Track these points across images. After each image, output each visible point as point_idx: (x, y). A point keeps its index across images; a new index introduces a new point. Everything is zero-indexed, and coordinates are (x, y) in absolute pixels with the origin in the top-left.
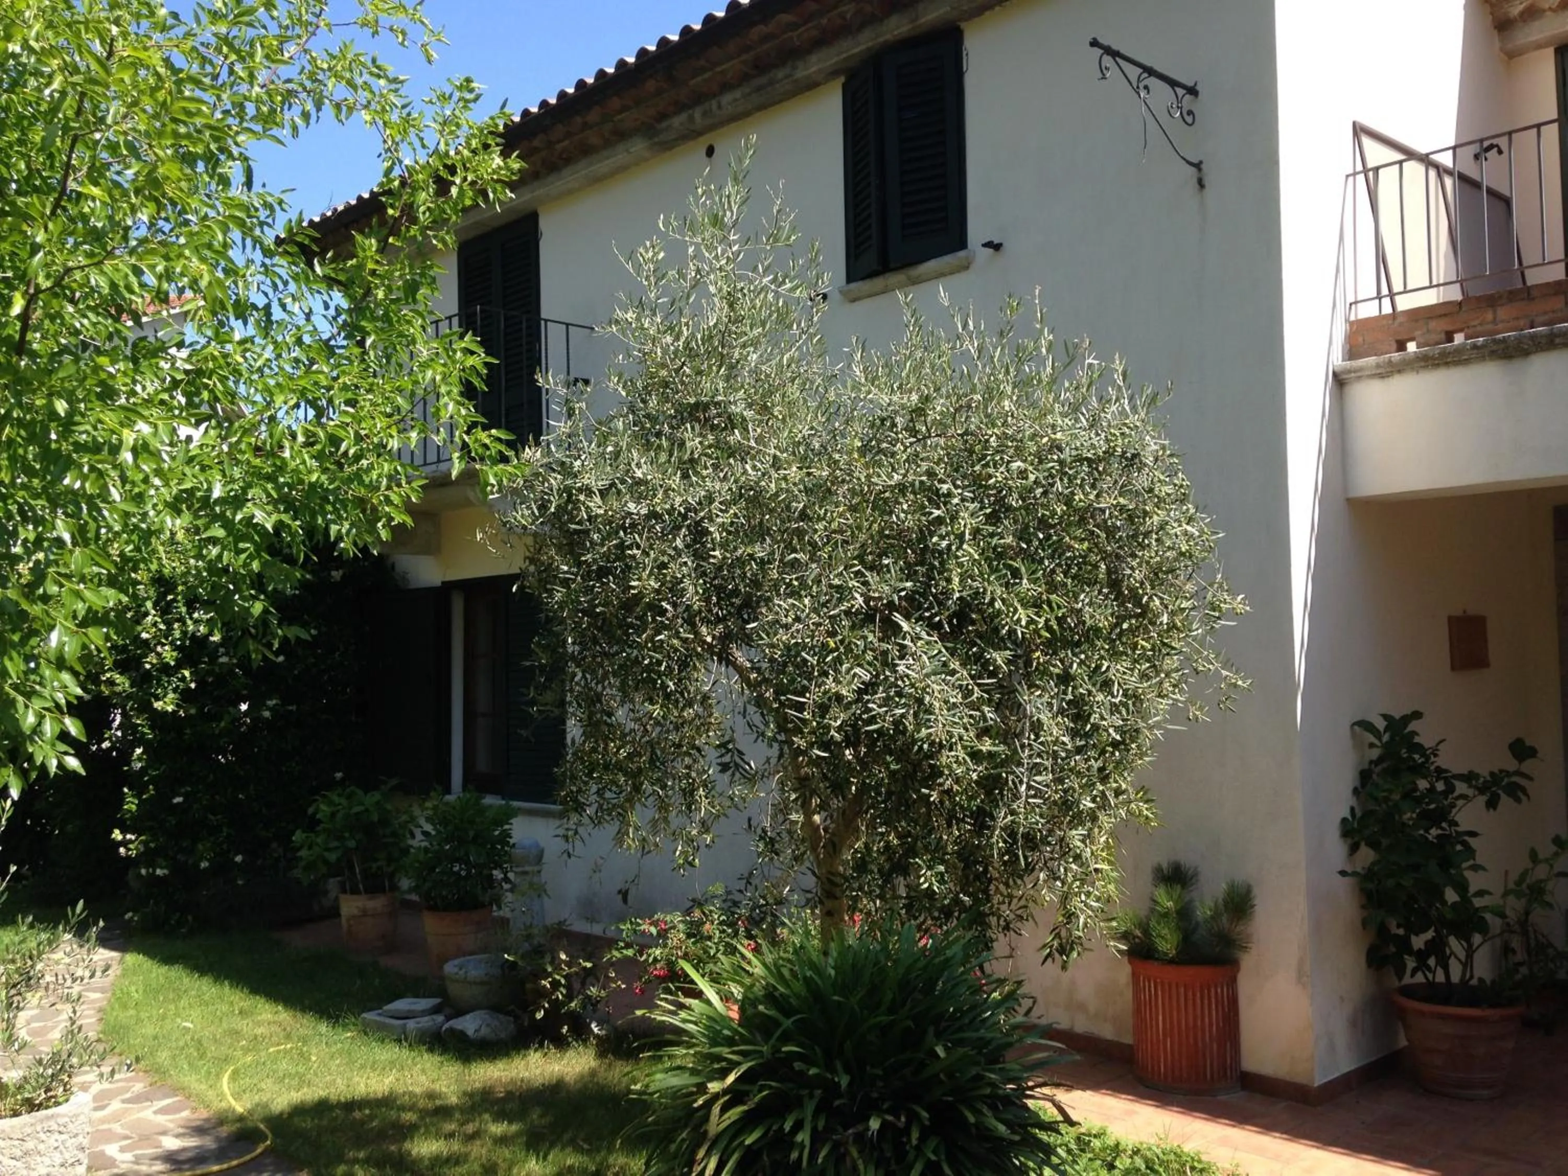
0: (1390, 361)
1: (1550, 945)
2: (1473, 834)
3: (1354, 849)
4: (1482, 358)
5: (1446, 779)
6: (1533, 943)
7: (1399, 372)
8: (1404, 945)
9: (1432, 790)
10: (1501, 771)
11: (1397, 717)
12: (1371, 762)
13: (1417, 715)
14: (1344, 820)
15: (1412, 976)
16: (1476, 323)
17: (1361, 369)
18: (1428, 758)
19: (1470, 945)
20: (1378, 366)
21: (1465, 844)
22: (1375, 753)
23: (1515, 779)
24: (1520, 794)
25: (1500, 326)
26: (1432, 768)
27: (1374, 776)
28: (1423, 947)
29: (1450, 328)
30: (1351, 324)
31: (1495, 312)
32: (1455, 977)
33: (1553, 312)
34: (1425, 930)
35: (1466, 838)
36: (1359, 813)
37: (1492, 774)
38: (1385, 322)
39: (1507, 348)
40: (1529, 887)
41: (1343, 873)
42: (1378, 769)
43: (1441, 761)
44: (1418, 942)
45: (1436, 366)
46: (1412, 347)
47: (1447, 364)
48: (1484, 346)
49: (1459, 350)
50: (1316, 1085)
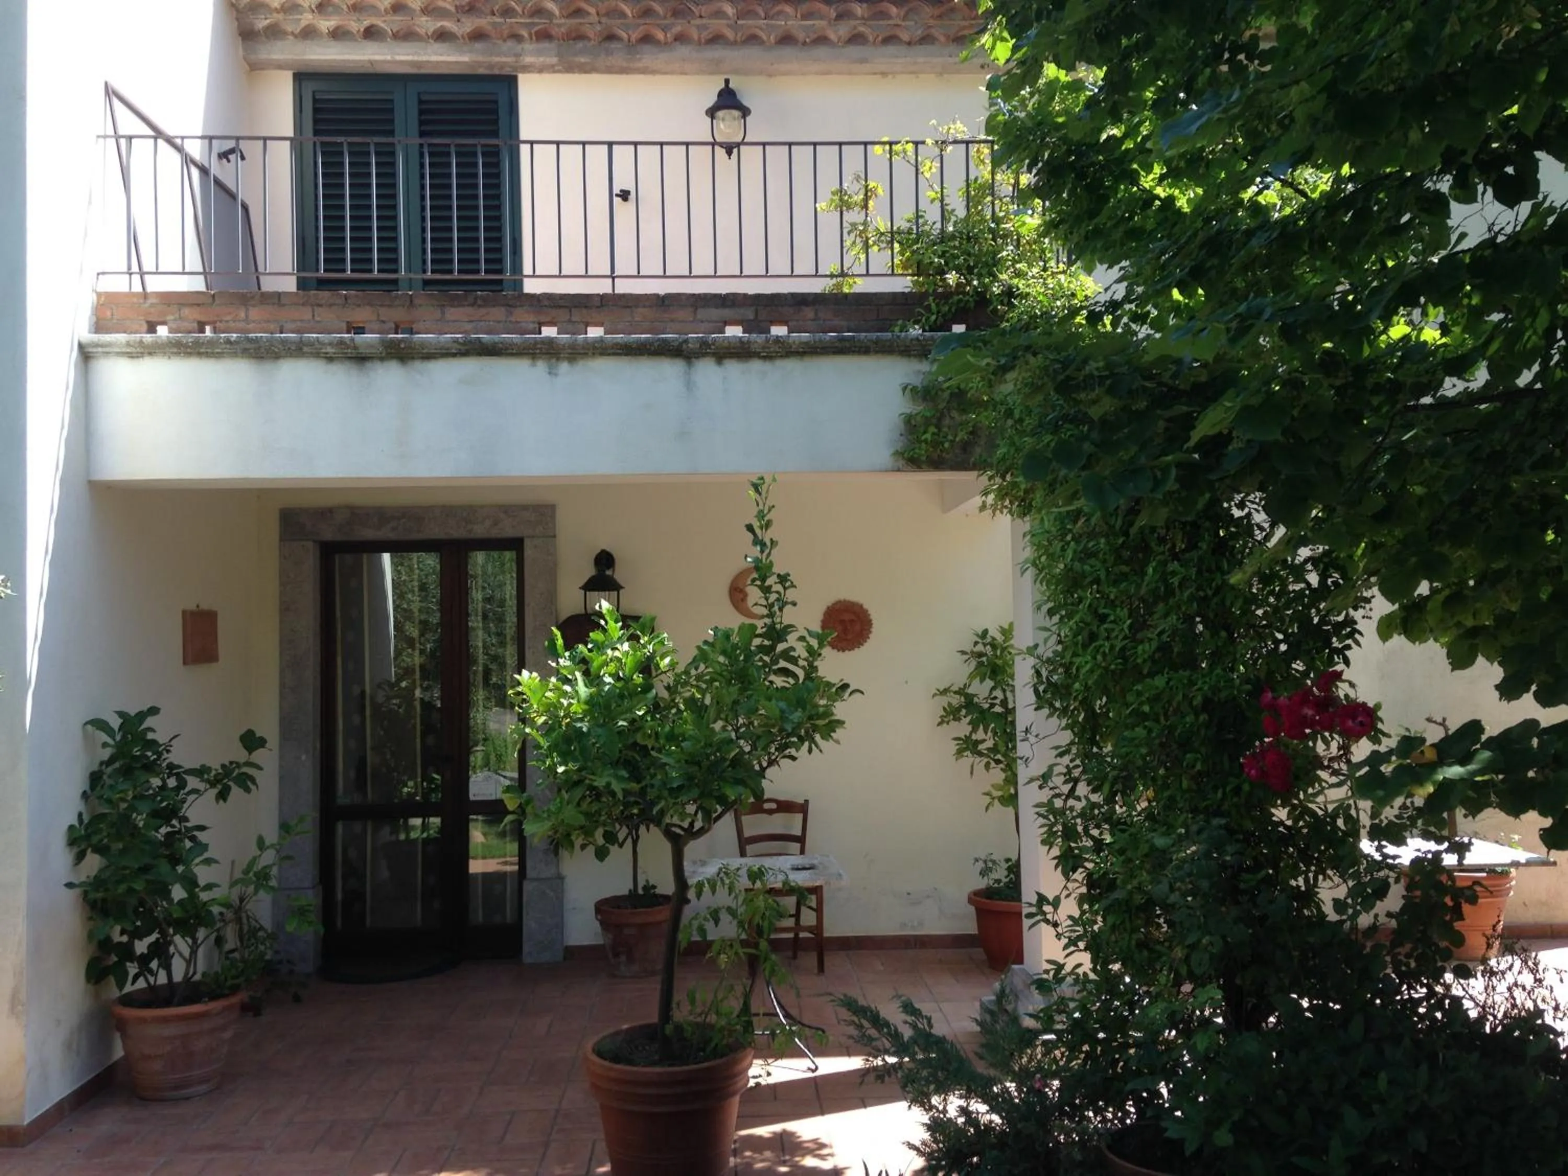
0: (141, 342)
1: (261, 928)
2: (202, 828)
3: (80, 857)
4: (234, 355)
5: (178, 775)
6: (246, 928)
7: (150, 354)
8: (126, 952)
9: (163, 787)
10: (231, 763)
11: (133, 714)
12: (102, 763)
13: (153, 711)
14: (71, 827)
15: (134, 982)
16: (228, 318)
17: (109, 345)
18: (160, 755)
19: (195, 940)
20: (128, 344)
21: (193, 839)
22: (106, 754)
23: (245, 770)
24: (249, 783)
25: (251, 326)
26: (164, 765)
27: (105, 777)
28: (146, 951)
29: (203, 319)
30: (99, 295)
31: (247, 310)
32: (178, 977)
33: (301, 321)
34: (149, 934)
35: (195, 833)
36: (86, 819)
37: (223, 766)
38: (135, 300)
39: (259, 348)
40: (255, 874)
41: (70, 885)
42: (109, 770)
43: (175, 757)
44: (141, 947)
45: (189, 354)
46: (163, 331)
47: (200, 354)
48: (236, 342)
49: (211, 343)
50: (26, 1123)
